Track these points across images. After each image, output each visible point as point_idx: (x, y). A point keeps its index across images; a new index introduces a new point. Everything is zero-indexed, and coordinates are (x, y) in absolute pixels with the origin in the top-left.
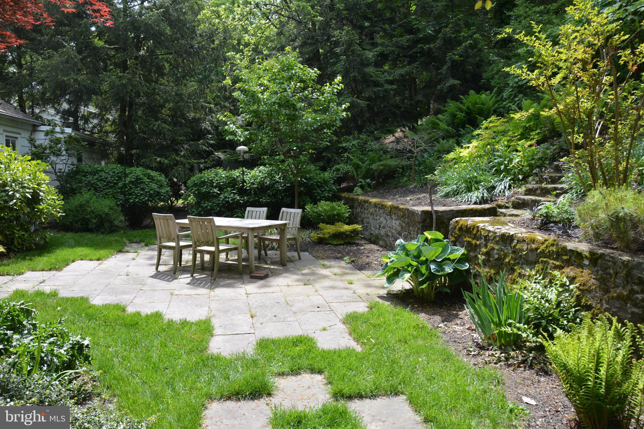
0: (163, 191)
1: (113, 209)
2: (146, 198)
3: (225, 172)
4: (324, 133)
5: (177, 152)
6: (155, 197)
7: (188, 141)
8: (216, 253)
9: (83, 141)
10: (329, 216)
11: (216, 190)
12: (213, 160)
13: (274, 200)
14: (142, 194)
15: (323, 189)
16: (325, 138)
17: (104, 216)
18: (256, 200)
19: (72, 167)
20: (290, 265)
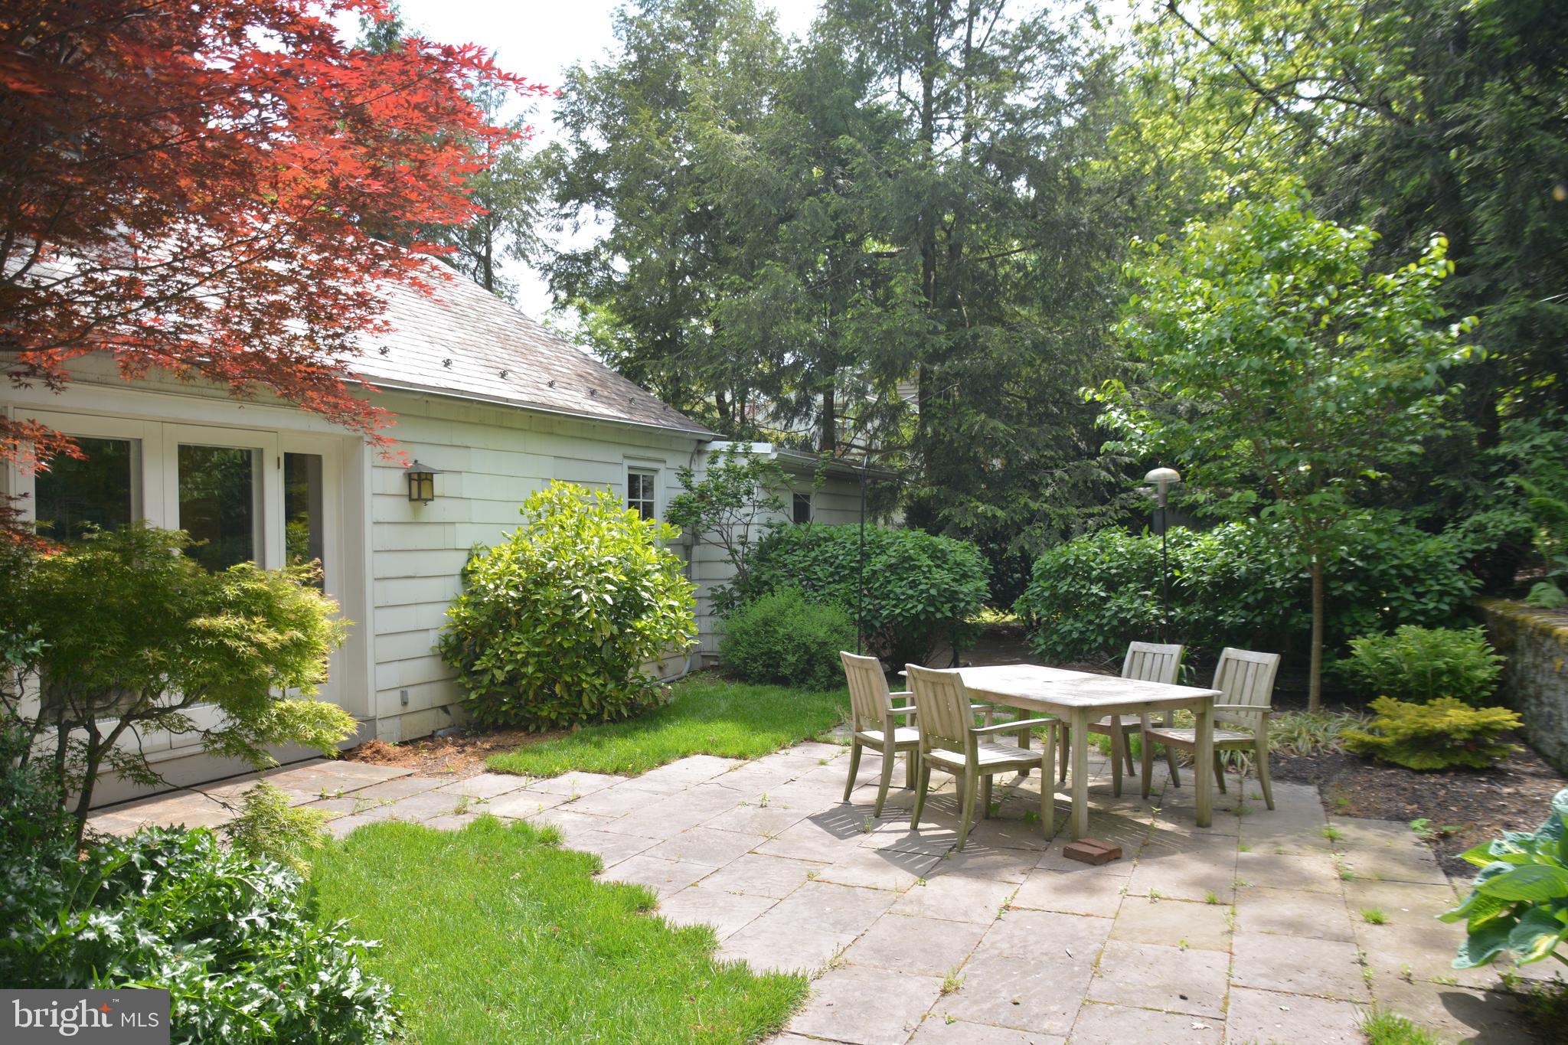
0: (966, 588)
1: (841, 633)
2: (920, 607)
3: (1127, 540)
4: (1409, 418)
5: (1035, 489)
6: (943, 603)
7: (1067, 459)
8: (968, 772)
9: (786, 472)
10: (1420, 675)
11: (1095, 590)
12: (1123, 507)
13: (1258, 619)
14: (912, 597)
15: (1420, 590)
16: (1409, 432)
17: (814, 648)
18: (1207, 619)
19: (770, 531)
20: (1224, 826)
